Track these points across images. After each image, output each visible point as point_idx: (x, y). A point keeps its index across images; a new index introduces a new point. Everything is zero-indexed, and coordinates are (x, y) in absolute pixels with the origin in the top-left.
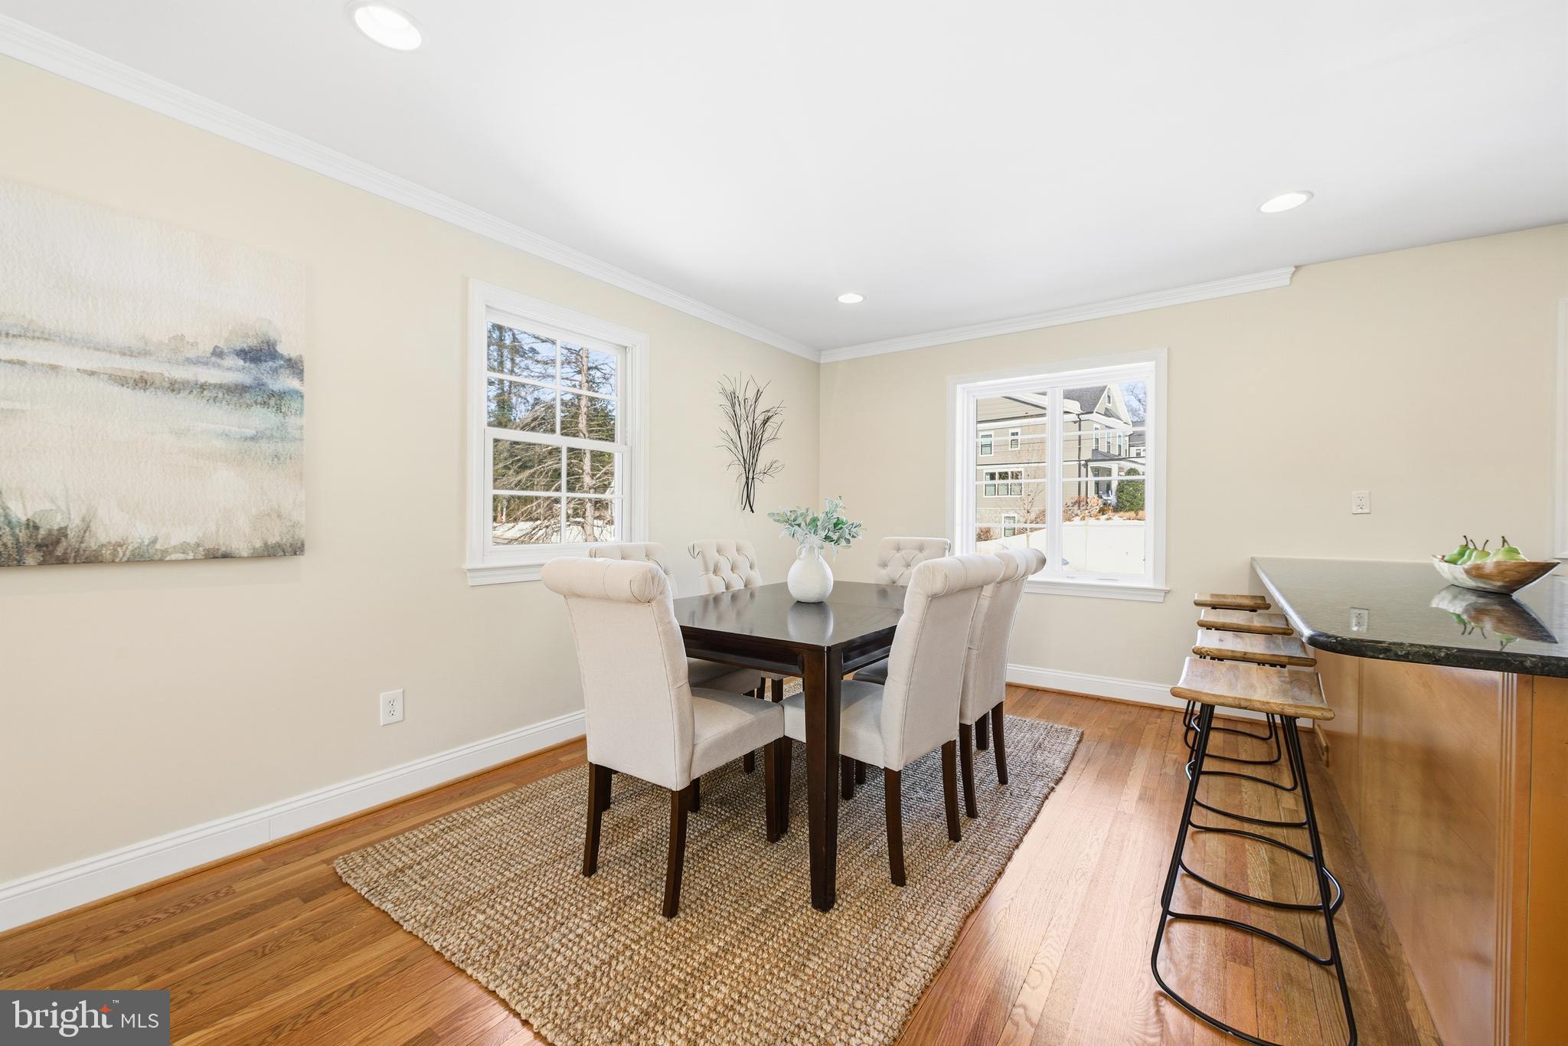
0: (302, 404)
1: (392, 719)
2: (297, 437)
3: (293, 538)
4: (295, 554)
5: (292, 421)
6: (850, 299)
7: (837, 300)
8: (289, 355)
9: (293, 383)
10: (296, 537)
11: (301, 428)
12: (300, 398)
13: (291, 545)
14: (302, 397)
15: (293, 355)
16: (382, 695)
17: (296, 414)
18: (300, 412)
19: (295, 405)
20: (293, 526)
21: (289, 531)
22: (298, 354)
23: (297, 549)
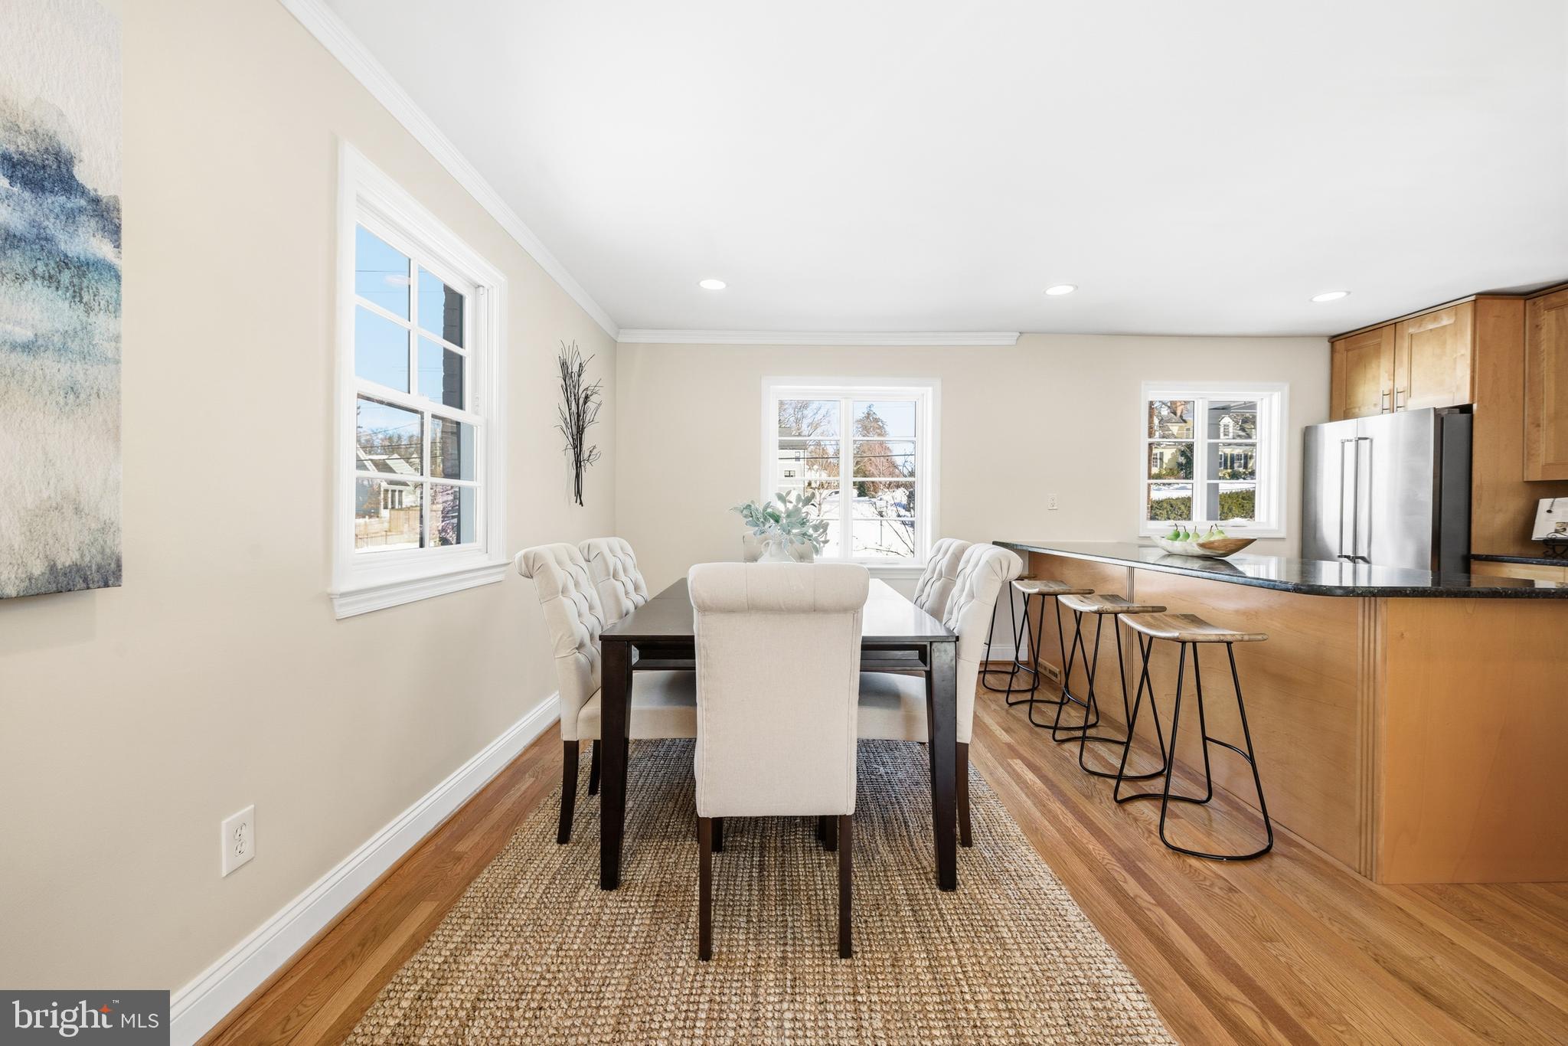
0: (118, 292)
1: (242, 859)
2: (110, 355)
3: (103, 552)
4: (106, 585)
5: (101, 322)
6: (712, 285)
7: (698, 283)
8: (96, 190)
9: (101, 248)
10: (108, 550)
11: (117, 338)
12: (114, 281)
13: (99, 568)
14: (118, 278)
15: (104, 192)
16: (224, 822)
17: (107, 310)
18: (114, 308)
19: (106, 292)
20: (103, 530)
21: (96, 540)
22: (112, 193)
23: (108, 575)
